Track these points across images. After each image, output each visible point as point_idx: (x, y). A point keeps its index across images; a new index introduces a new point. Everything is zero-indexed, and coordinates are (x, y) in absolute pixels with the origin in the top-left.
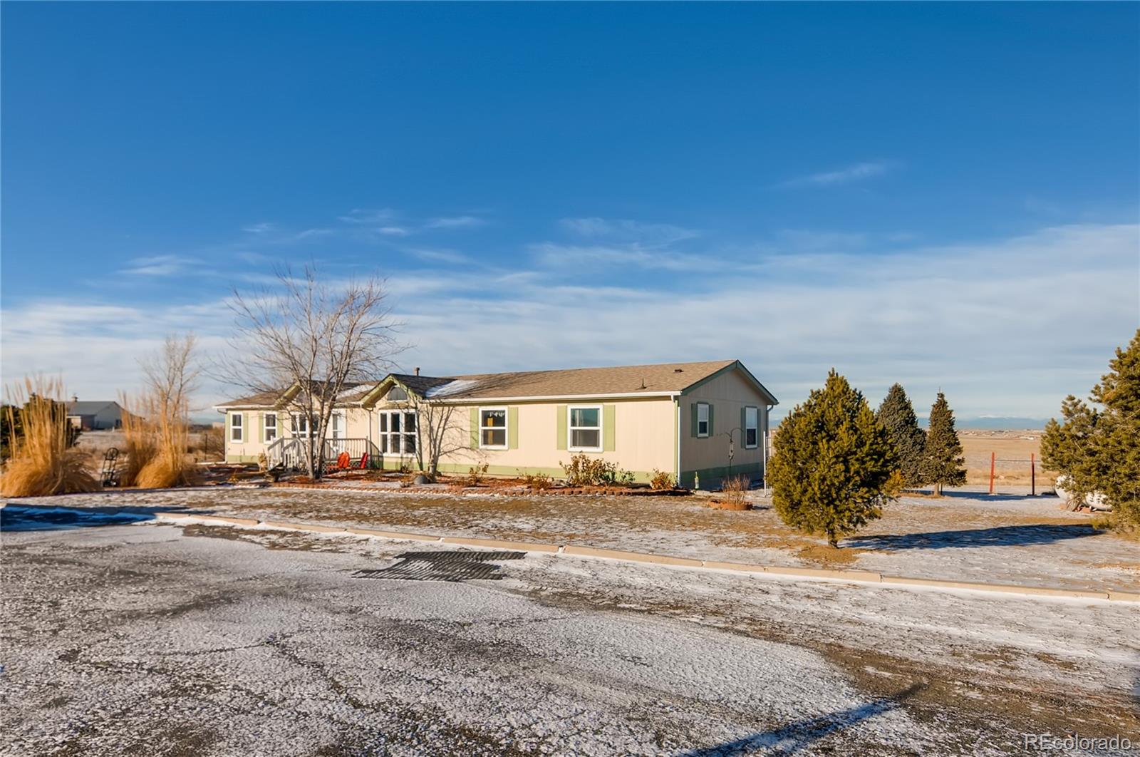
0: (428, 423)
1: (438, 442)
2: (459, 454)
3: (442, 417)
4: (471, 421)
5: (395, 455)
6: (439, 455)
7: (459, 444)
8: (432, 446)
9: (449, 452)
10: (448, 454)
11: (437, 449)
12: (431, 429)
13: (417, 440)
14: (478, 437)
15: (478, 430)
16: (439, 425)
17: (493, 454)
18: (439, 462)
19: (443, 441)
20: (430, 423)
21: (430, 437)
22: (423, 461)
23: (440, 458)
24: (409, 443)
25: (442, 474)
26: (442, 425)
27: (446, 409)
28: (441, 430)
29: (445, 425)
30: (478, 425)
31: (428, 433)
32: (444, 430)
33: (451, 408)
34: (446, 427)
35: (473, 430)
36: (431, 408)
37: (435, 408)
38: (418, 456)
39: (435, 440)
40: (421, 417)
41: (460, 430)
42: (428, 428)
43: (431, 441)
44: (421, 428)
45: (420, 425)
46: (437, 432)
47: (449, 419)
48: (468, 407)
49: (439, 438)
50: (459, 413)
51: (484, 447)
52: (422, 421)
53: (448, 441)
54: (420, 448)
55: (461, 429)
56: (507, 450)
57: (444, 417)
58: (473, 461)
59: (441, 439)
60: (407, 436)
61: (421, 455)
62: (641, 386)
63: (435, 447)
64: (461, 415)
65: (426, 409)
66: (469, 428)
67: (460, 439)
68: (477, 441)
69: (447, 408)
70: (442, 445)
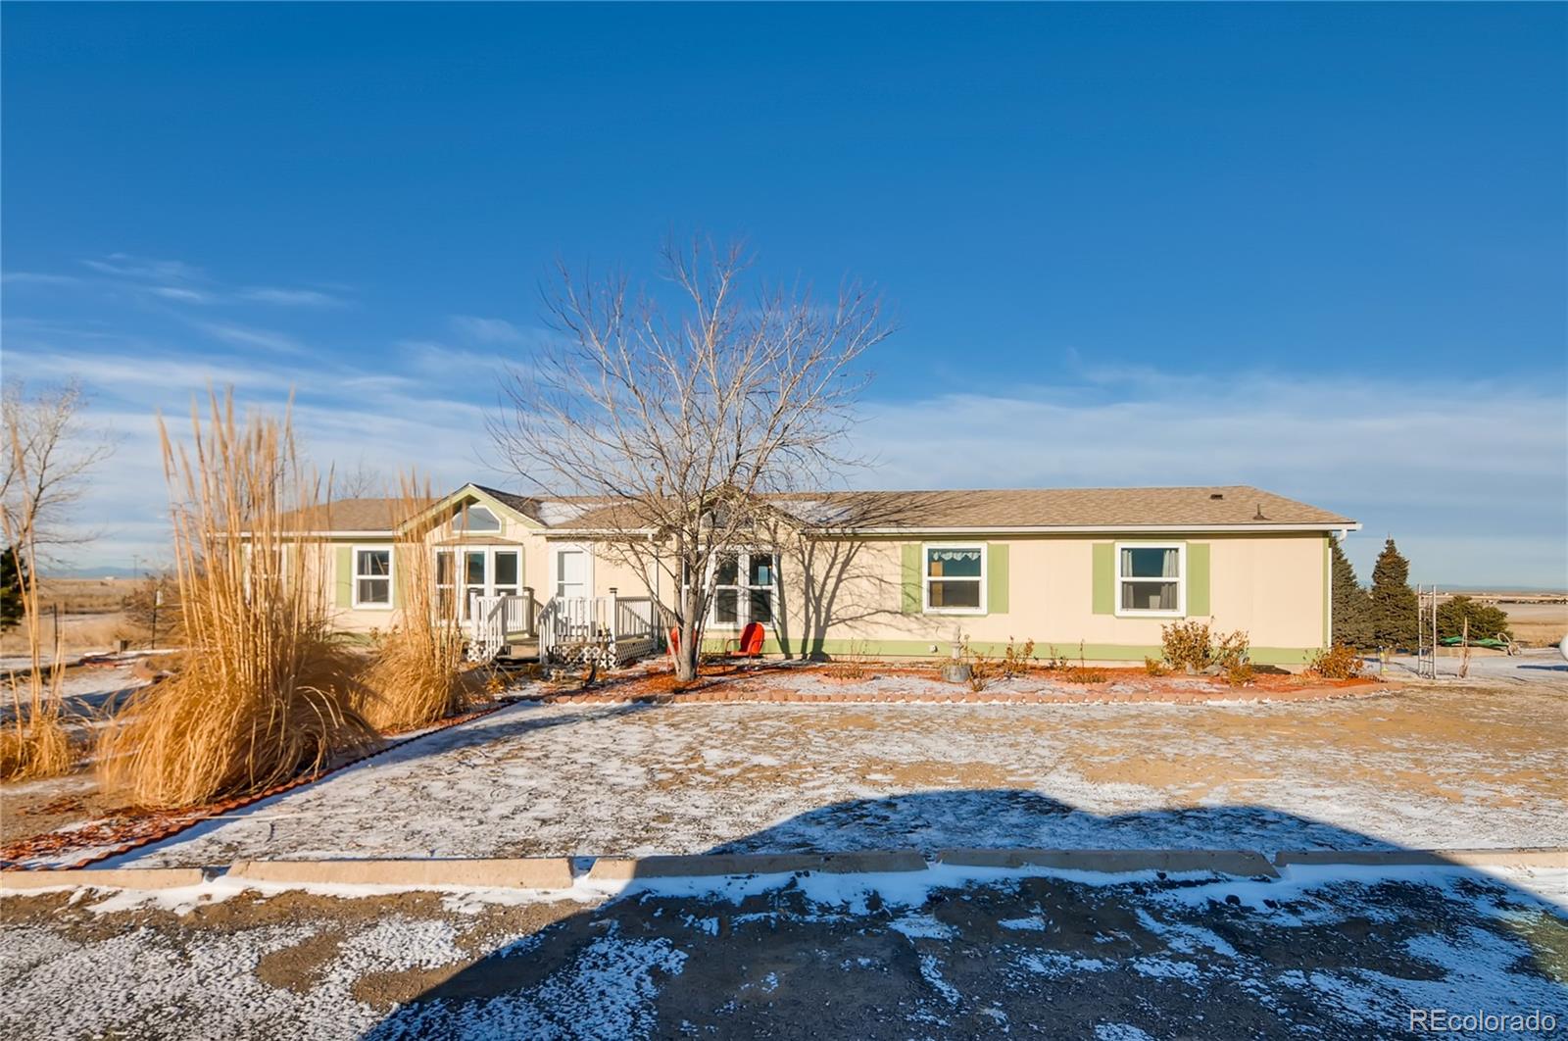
0: (801, 568)
1: (825, 602)
2: (877, 623)
3: (835, 559)
4: (903, 566)
5: (725, 626)
6: (826, 625)
7: (874, 605)
8: (811, 609)
9: (851, 619)
10: (849, 623)
11: (823, 615)
12: (810, 580)
13: (775, 599)
14: (920, 594)
15: (921, 582)
16: (828, 573)
17: (953, 622)
18: (827, 638)
19: (836, 600)
20: (807, 569)
21: (806, 593)
22: (791, 636)
23: (829, 629)
24: (756, 604)
25: (833, 658)
26: (835, 572)
27: (845, 546)
28: (831, 582)
29: (842, 571)
30: (920, 574)
31: (803, 586)
32: (839, 580)
33: (857, 544)
34: (844, 576)
35: (906, 581)
36: (809, 543)
37: (818, 544)
38: (777, 627)
39: (818, 600)
40: (785, 558)
41: (878, 582)
42: (803, 578)
43: (808, 600)
44: (784, 578)
45: (783, 572)
46: (824, 584)
47: (852, 563)
48: (897, 543)
49: (827, 595)
50: (875, 552)
51: (935, 610)
52: (790, 566)
53: (848, 600)
54: (783, 613)
55: (881, 580)
56: (985, 616)
57: (841, 559)
58: (907, 633)
59: (833, 596)
60: (753, 592)
61: (783, 625)
62: (1256, 513)
63: (817, 611)
64: (879, 555)
65: (797, 544)
66: (900, 577)
67: (877, 597)
68: (917, 601)
69: (848, 544)
70: (834, 608)
